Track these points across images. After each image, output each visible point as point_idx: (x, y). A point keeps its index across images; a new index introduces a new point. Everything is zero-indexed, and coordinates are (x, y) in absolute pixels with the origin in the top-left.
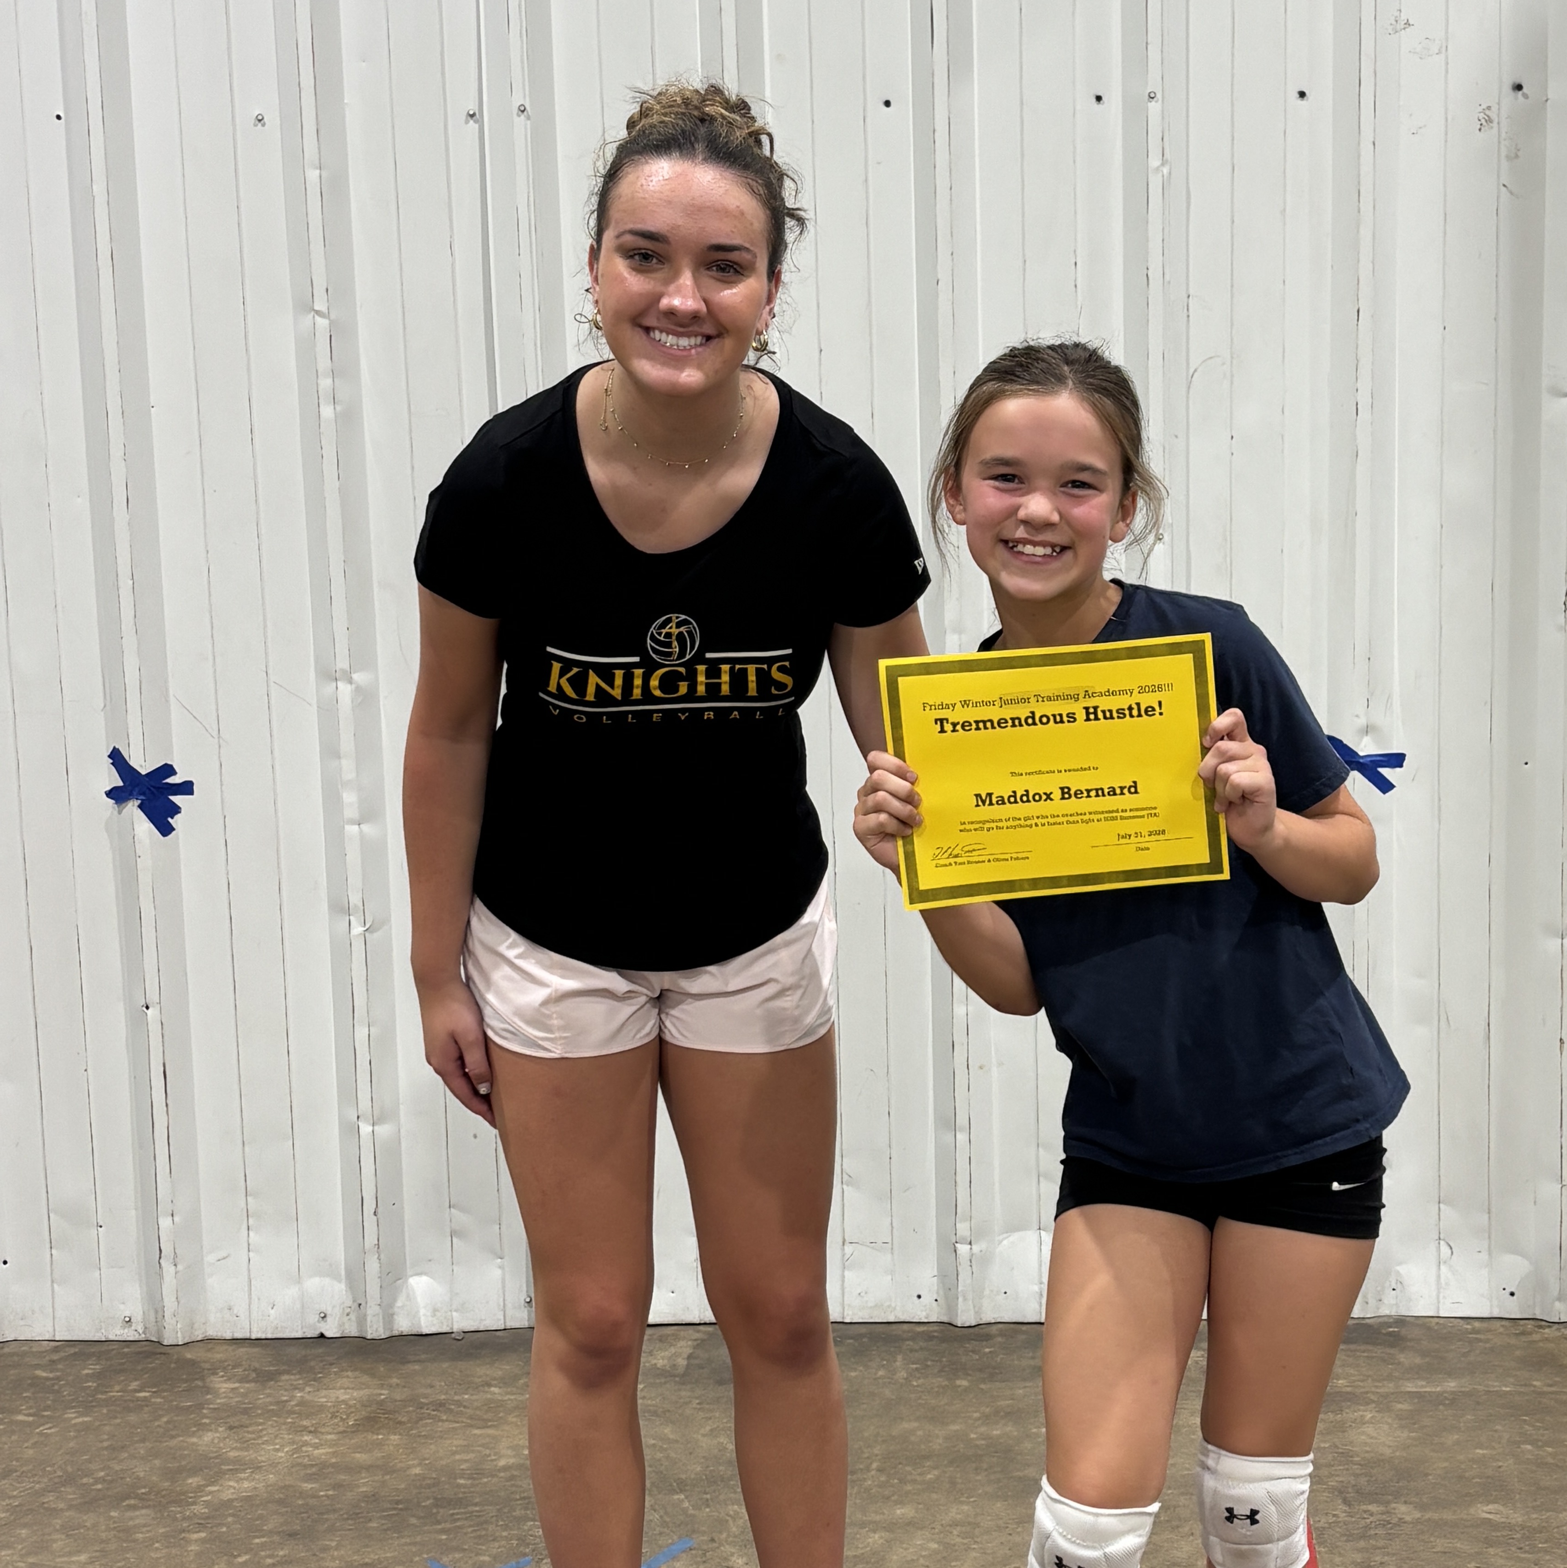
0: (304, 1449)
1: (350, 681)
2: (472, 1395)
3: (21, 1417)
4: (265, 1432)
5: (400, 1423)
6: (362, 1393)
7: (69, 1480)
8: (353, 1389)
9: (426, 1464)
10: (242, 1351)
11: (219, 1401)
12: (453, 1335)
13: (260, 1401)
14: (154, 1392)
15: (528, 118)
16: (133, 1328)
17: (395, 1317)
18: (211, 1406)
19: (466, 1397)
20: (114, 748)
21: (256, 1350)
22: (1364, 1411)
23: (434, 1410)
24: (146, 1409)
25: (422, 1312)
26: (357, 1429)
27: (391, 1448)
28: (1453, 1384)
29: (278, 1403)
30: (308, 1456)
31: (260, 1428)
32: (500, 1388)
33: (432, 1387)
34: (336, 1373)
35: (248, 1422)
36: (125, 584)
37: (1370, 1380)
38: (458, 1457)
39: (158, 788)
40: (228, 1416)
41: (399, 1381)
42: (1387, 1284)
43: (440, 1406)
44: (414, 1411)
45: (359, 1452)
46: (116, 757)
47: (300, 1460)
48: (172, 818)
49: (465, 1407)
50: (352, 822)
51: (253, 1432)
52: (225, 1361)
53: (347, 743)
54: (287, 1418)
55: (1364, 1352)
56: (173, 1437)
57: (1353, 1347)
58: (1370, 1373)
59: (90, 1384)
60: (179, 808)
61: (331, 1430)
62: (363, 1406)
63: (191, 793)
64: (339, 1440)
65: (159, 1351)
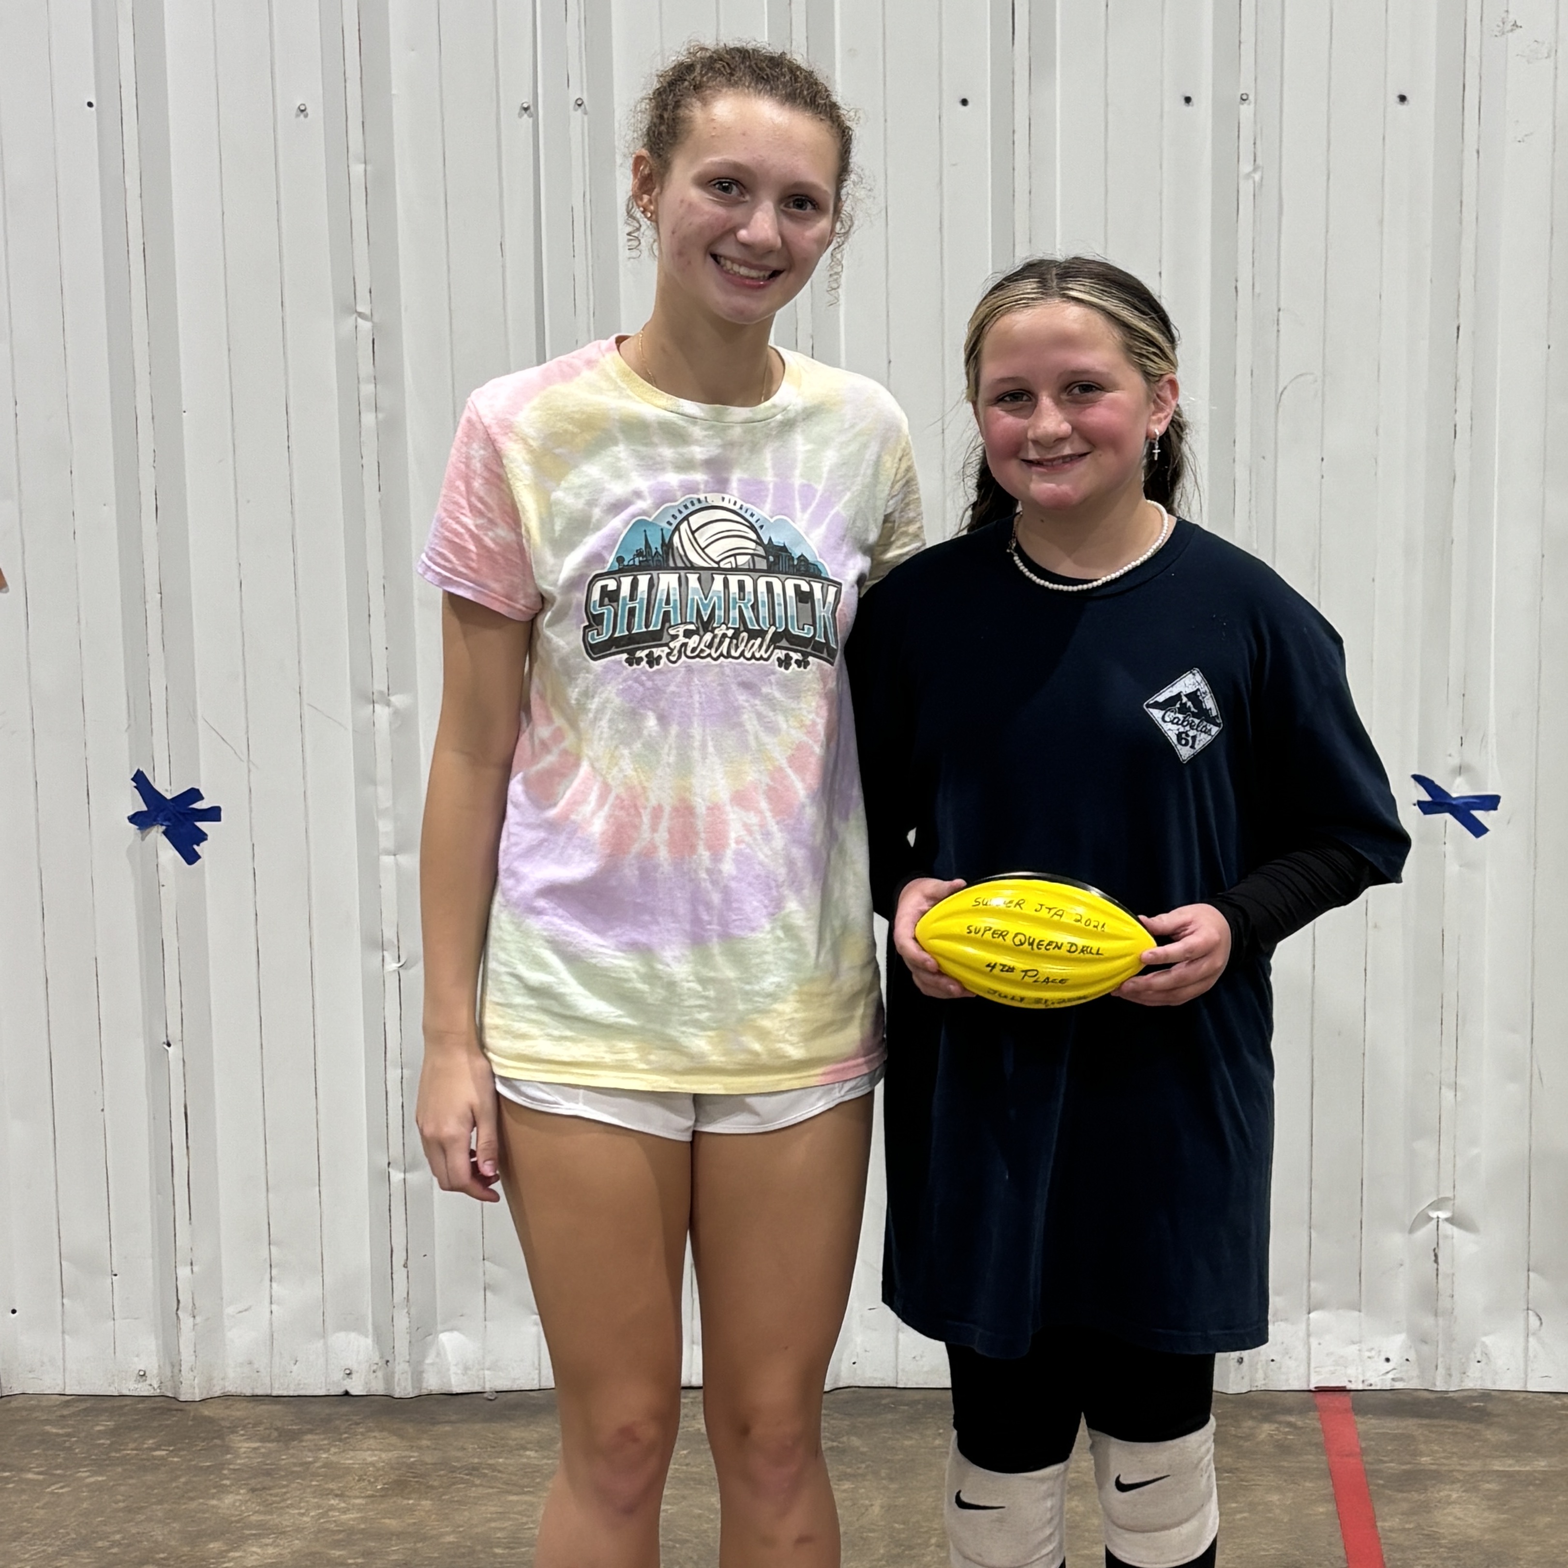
0: (331, 1513)
1: (388, 704)
2: (506, 1458)
3: (30, 1476)
4: (288, 1495)
5: (432, 1487)
6: (390, 1454)
7: (84, 1543)
8: (381, 1450)
9: (460, 1532)
10: (263, 1408)
11: (239, 1461)
12: (485, 1395)
13: (283, 1462)
14: (172, 1451)
15: (586, 113)
16: (148, 1382)
17: (425, 1375)
18: (231, 1467)
19: (501, 1460)
20: (138, 771)
21: (278, 1407)
22: (1451, 1490)
23: (467, 1475)
24: (163, 1468)
25: (453, 1369)
26: (384, 1494)
27: (423, 1513)
28: (1543, 1464)
29: (301, 1464)
30: (335, 1521)
31: (284, 1490)
32: (536, 1451)
33: (463, 1449)
34: (362, 1434)
35: (271, 1484)
36: (153, 597)
37: (1455, 1459)
38: (493, 1525)
39: (183, 814)
40: (250, 1478)
41: (429, 1443)
42: (1472, 1355)
43: (473, 1470)
44: (444, 1476)
45: (389, 1518)
46: (140, 781)
47: (327, 1526)
48: (198, 845)
49: (500, 1472)
50: (388, 853)
51: (276, 1495)
52: (246, 1419)
53: (383, 769)
54: (311, 1481)
55: (1449, 1427)
56: (192, 1499)
57: (1435, 1422)
58: (1454, 1450)
59: (102, 1441)
60: (206, 835)
61: (358, 1494)
62: (392, 1468)
63: (219, 819)
64: (367, 1504)
65: (174, 1407)
